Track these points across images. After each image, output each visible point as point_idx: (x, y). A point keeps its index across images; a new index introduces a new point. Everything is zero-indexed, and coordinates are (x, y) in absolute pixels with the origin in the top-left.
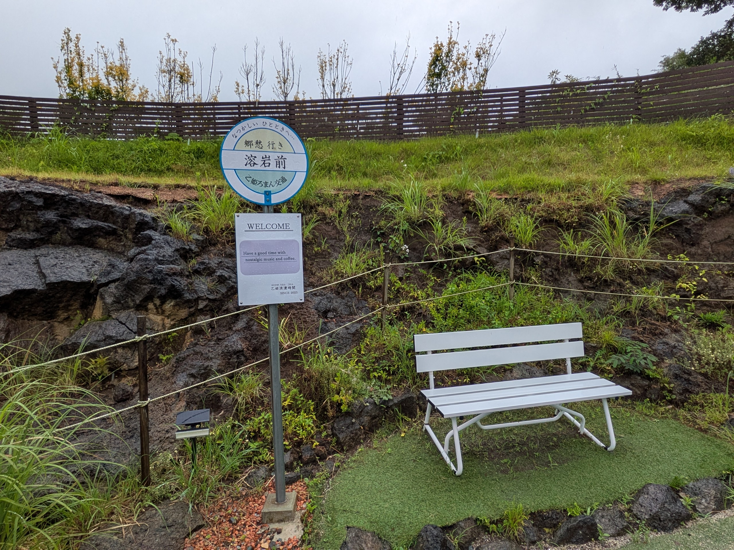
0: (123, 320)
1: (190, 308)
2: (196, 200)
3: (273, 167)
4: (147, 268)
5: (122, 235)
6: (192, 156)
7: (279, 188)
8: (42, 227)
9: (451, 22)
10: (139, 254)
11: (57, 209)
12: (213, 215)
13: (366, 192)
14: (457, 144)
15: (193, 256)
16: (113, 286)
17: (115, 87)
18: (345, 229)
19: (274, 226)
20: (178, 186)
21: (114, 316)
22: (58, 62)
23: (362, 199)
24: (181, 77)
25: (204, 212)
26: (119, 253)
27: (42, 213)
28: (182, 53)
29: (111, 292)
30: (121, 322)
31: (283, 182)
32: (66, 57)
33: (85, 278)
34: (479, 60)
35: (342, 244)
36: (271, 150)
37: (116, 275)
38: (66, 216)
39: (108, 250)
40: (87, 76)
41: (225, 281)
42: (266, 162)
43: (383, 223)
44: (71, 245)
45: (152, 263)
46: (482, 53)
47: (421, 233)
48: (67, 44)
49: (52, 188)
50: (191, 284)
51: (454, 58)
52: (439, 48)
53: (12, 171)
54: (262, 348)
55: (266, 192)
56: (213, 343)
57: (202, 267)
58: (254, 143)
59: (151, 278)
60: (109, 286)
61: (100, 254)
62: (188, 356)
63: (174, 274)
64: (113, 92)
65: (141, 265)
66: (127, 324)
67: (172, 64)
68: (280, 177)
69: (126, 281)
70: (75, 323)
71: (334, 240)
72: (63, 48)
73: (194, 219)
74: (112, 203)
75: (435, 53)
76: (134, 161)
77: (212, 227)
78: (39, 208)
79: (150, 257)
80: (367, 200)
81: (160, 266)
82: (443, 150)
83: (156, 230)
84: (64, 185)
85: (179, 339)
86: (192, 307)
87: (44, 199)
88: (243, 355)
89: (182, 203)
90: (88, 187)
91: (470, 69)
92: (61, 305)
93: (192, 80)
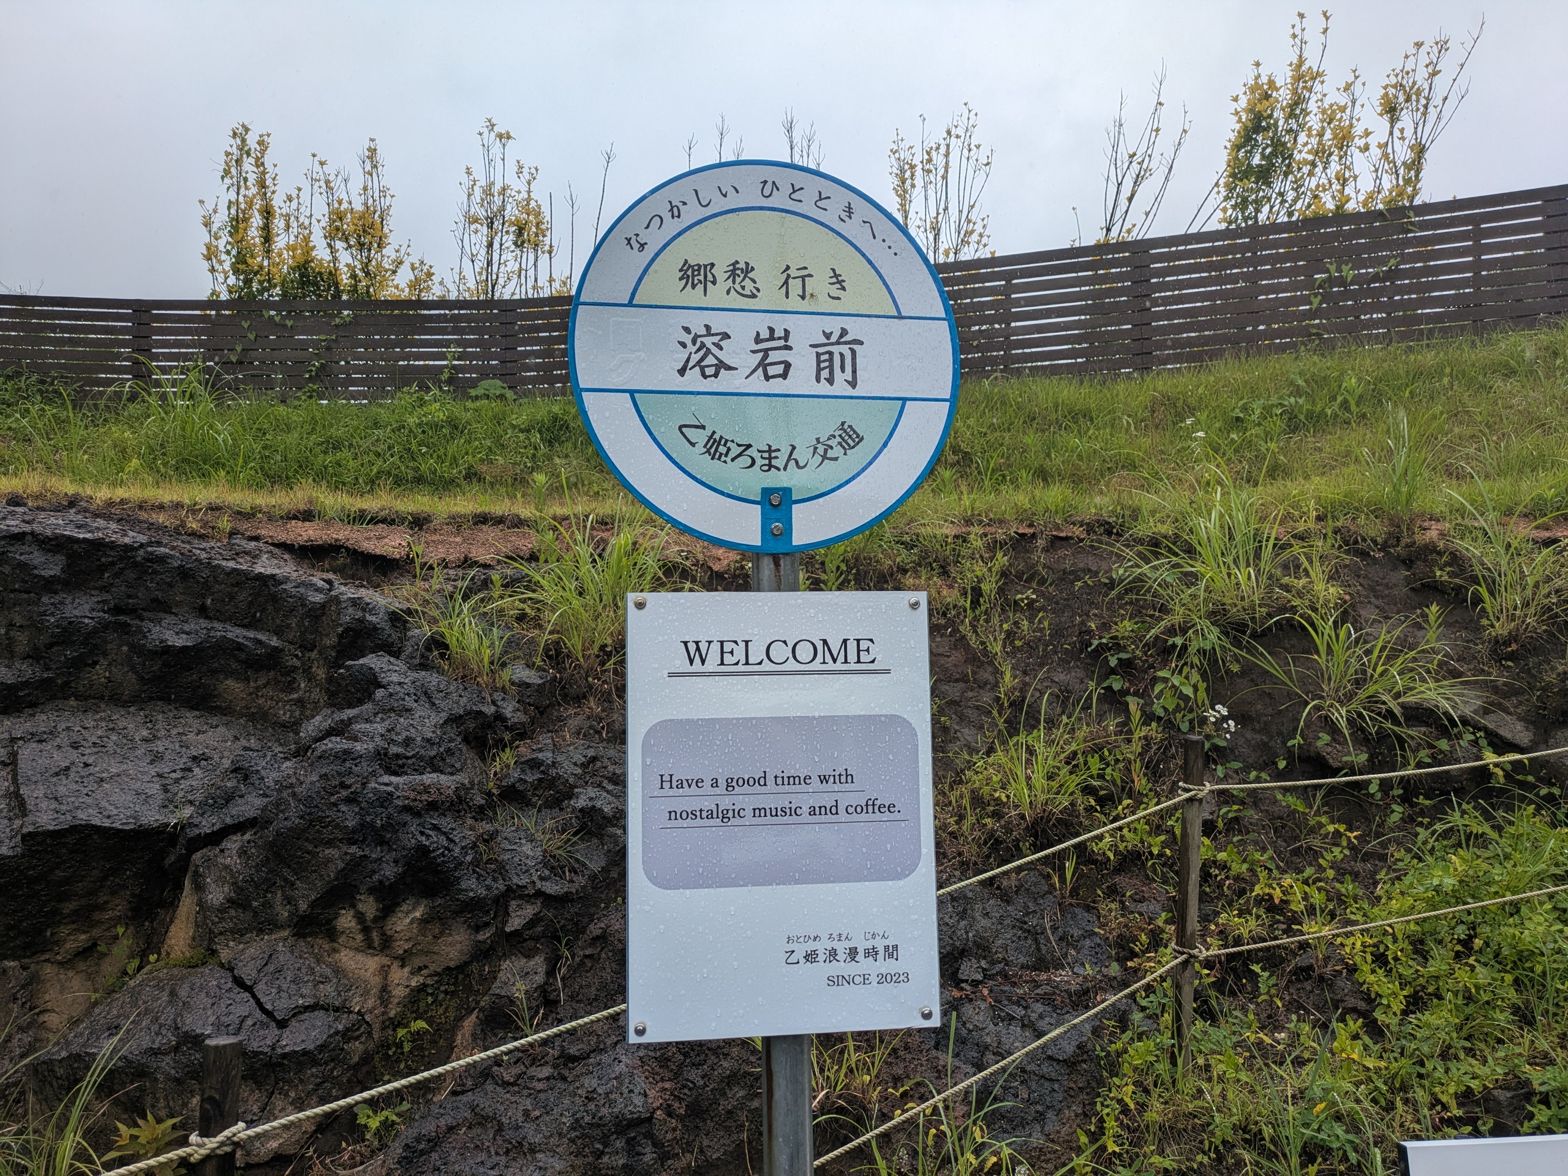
0: (247, 972)
1: (477, 929)
2: (533, 558)
3: (803, 379)
4: (343, 786)
5: (295, 669)
6: (536, 438)
7: (831, 473)
8: (50, 646)
9: (1301, 16)
10: (330, 732)
11: (105, 589)
12: (576, 603)
13: (1057, 527)
14: (1343, 373)
15: (507, 737)
16: (233, 844)
17: (348, 265)
18: (997, 648)
19: (804, 652)
20: (482, 519)
21: (225, 955)
22: (215, 211)
23: (1046, 550)
24: (520, 232)
25: (549, 595)
26: (283, 726)
27: (57, 599)
28: (525, 170)
29: (226, 867)
30: (239, 982)
31: (846, 447)
32: (232, 195)
33: (152, 817)
34: (1393, 121)
35: (986, 698)
36: (795, 303)
37: (249, 806)
38: (132, 612)
39: (252, 718)
40: (280, 242)
41: (602, 827)
42: (774, 356)
43: (1126, 627)
44: (137, 701)
45: (364, 768)
46: (1401, 98)
47: (1269, 663)
48: (238, 162)
49: (101, 523)
50: (489, 839)
51: (1314, 121)
52: (1263, 93)
53: (27, 482)
54: (725, 1105)
55: (767, 492)
56: (546, 1071)
57: (531, 777)
58: (720, 272)
59: (350, 824)
60: (224, 844)
61: (222, 729)
62: (451, 1129)
63: (433, 806)
64: (345, 280)
65: (324, 777)
66: (260, 989)
67: (498, 200)
68: (832, 427)
69: (270, 833)
70: (109, 969)
71: (961, 685)
72: (227, 172)
73: (521, 618)
74: (286, 569)
75: (1250, 110)
76: (378, 455)
77: (574, 643)
78: (49, 585)
79: (358, 746)
80: (1061, 552)
81: (386, 779)
82: (1298, 392)
83: (397, 654)
84: (161, 518)
85: (434, 1042)
86: (487, 925)
87: (69, 557)
88: (649, 1135)
89: (486, 566)
90: (225, 523)
91: (1366, 148)
92: (69, 907)
93: (547, 240)
